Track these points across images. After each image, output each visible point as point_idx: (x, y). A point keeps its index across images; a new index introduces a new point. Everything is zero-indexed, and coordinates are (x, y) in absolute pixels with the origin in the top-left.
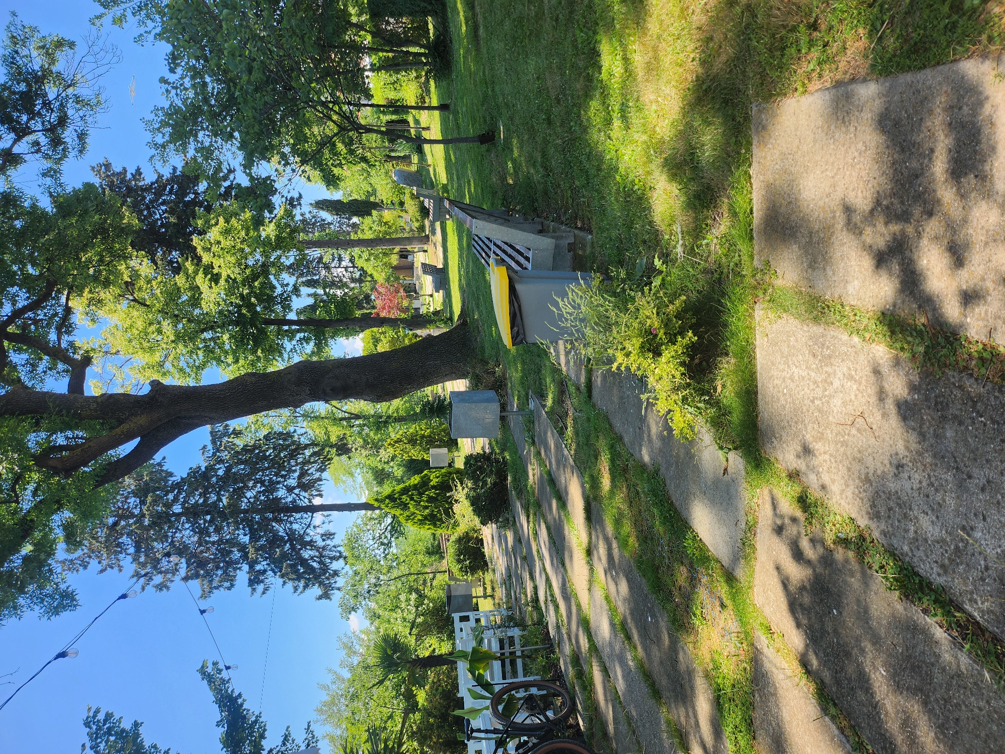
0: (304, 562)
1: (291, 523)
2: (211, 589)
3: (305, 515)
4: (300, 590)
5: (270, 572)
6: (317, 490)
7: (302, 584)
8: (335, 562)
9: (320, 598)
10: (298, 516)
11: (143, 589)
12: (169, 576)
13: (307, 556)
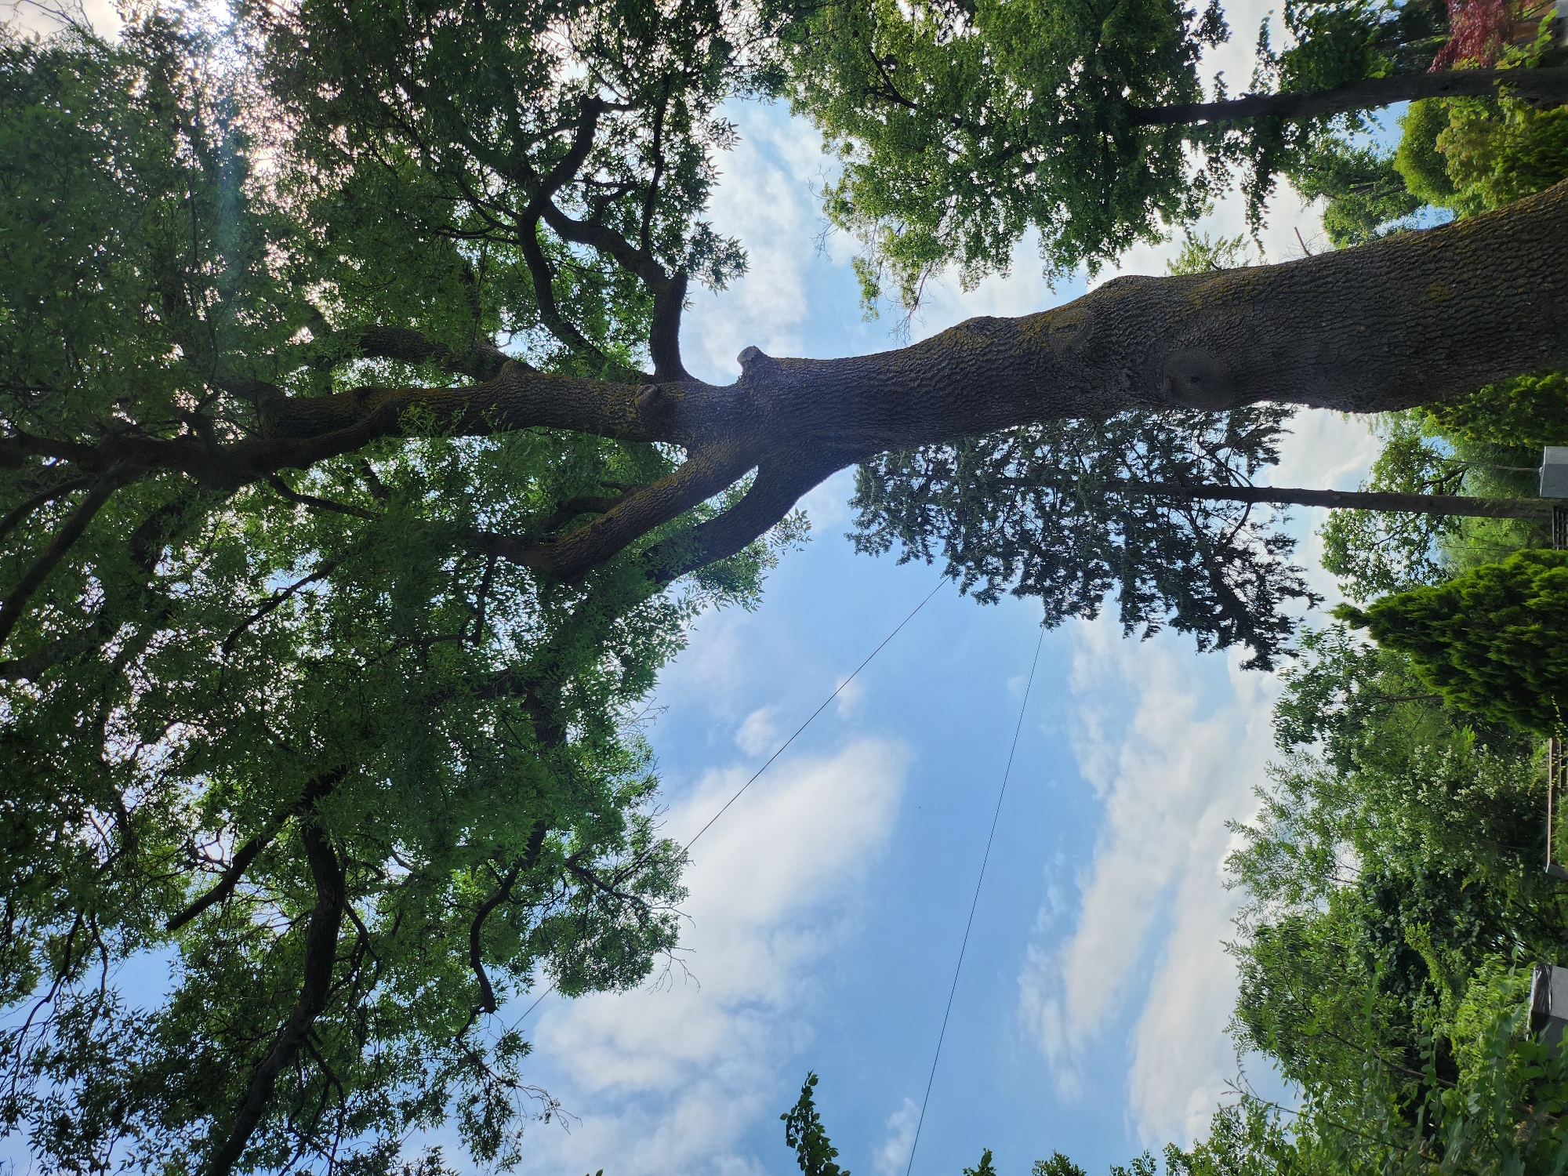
2: (1060, 612)
4: (1209, 648)
5: (1160, 603)
6: (1268, 451)
7: (1214, 638)
9: (1250, 665)
12: (998, 579)
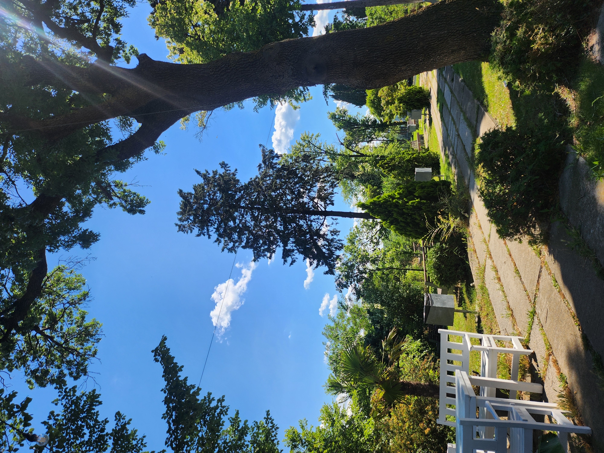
0: (318, 248)
1: (311, 221)
2: (259, 256)
3: (321, 217)
4: (314, 265)
5: (296, 251)
6: (330, 201)
8: (338, 251)
9: (326, 273)
10: (316, 217)
11: (223, 250)
13: (319, 244)
